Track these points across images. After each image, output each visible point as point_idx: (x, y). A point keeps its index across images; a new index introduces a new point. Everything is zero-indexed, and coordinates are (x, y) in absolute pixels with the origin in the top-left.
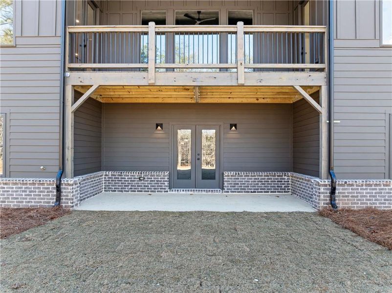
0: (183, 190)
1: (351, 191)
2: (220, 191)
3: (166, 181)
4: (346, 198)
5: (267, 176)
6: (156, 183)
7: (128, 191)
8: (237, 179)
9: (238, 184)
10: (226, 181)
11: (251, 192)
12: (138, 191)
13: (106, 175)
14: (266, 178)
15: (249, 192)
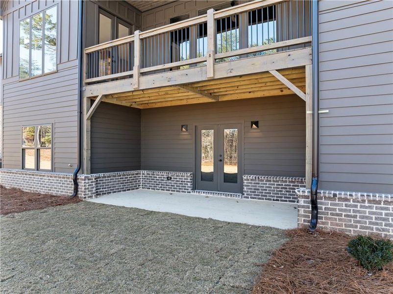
0: (204, 192)
1: (344, 208)
2: (239, 195)
3: (189, 182)
4: (338, 217)
5: (292, 182)
6: (181, 184)
7: (159, 190)
8: (257, 183)
9: (258, 189)
10: (246, 186)
11: (274, 200)
12: (166, 190)
13: (143, 174)
14: (292, 184)
15: (271, 200)
